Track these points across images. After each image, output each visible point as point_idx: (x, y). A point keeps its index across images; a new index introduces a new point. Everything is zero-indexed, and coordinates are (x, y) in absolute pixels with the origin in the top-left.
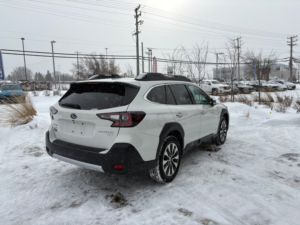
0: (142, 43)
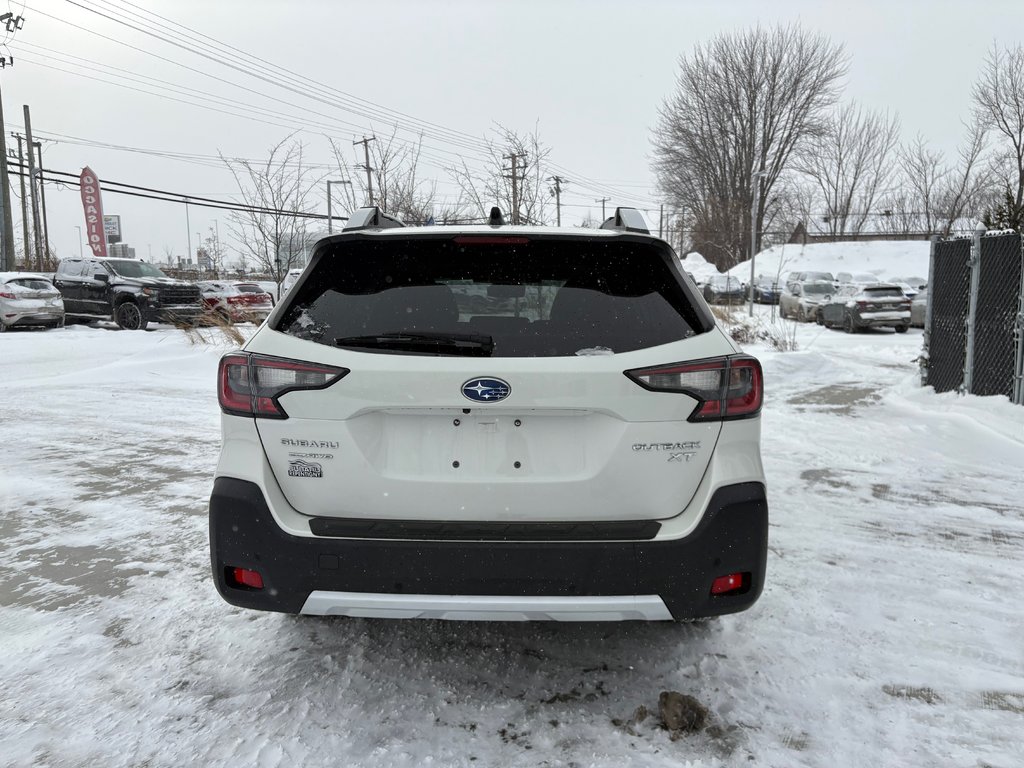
0: (26, 108)
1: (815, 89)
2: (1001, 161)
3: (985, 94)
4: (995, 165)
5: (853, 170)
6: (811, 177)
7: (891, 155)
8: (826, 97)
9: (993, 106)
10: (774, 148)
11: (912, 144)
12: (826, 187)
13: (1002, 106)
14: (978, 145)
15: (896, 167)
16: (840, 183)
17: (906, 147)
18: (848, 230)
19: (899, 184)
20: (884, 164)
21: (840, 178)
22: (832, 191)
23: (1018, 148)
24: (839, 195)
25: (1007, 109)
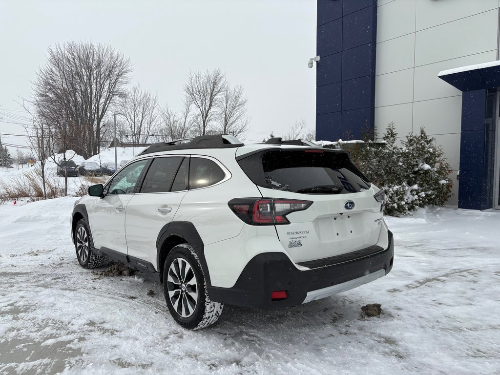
1: (118, 76)
2: (197, 117)
3: (188, 89)
4: (195, 119)
5: (141, 115)
6: (123, 117)
7: (156, 110)
8: (125, 80)
9: (192, 94)
10: (102, 100)
11: (164, 106)
12: (130, 122)
13: (195, 95)
14: (188, 111)
15: (159, 115)
16: (136, 120)
17: (161, 107)
18: (140, 141)
19: (160, 123)
20: (154, 113)
21: (136, 118)
22: (133, 123)
23: (202, 112)
24: (136, 125)
25: (197, 97)
